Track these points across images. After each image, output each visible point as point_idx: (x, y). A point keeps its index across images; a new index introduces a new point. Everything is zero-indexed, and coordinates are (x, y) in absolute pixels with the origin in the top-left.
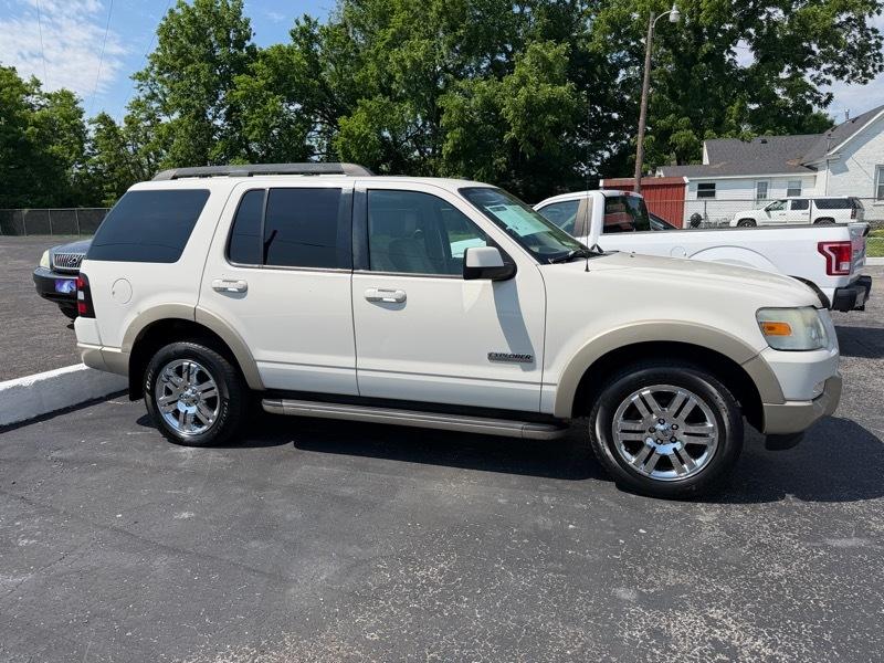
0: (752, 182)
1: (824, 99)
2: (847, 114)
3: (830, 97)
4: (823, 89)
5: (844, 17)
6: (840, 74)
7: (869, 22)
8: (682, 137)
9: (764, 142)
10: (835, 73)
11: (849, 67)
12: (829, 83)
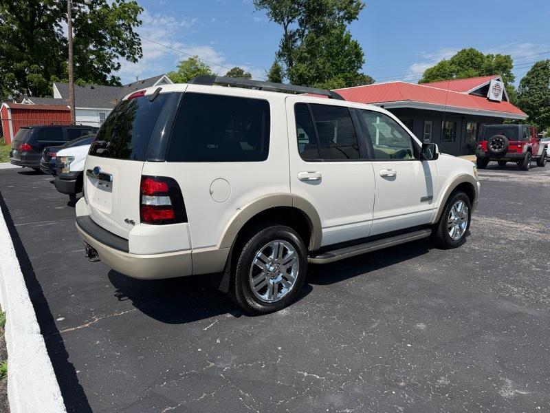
0: (95, 113)
1: (116, 66)
2: (137, 78)
3: (119, 65)
4: (115, 61)
5: (121, 22)
6: (123, 54)
7: (135, 30)
8: (35, 77)
9: (93, 88)
10: (120, 53)
11: (126, 51)
12: (117, 57)
